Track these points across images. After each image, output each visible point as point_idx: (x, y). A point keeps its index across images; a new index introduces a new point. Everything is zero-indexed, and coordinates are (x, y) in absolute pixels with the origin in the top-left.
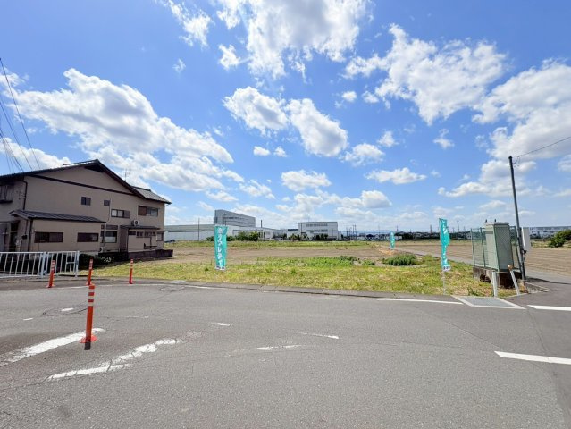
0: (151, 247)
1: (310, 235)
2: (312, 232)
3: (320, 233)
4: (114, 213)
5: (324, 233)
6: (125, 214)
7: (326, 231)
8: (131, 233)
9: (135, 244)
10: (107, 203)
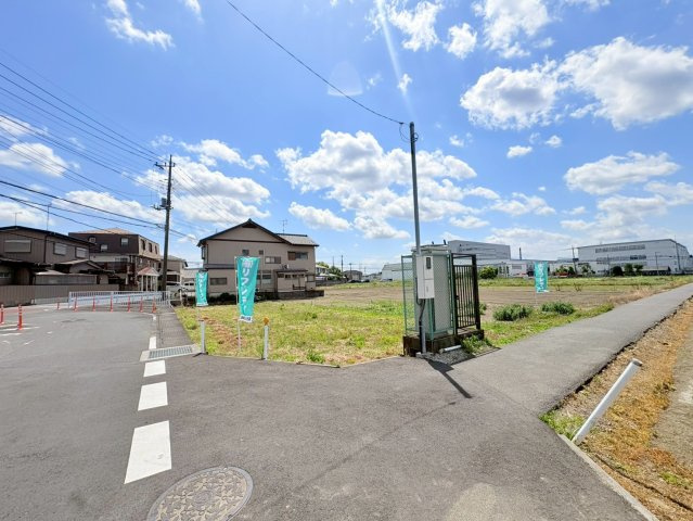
0: (299, 288)
1: (595, 267)
2: (599, 261)
3: (622, 264)
4: (268, 260)
5: (634, 262)
6: (278, 260)
7: (645, 257)
8: (280, 276)
9: (284, 285)
10: (261, 253)
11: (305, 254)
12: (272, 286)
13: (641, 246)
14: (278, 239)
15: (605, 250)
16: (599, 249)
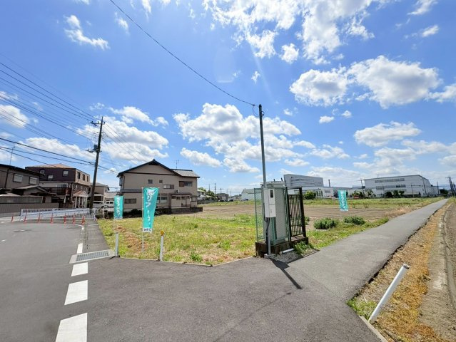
0: (186, 206)
1: (376, 192)
2: (378, 188)
3: (392, 190)
4: (165, 187)
5: (399, 189)
6: (172, 187)
7: (404, 186)
8: (173, 198)
9: (176, 204)
10: (161, 182)
11: (191, 183)
12: (168, 205)
13: (402, 178)
14: (173, 173)
15: (381, 181)
16: (377, 181)
